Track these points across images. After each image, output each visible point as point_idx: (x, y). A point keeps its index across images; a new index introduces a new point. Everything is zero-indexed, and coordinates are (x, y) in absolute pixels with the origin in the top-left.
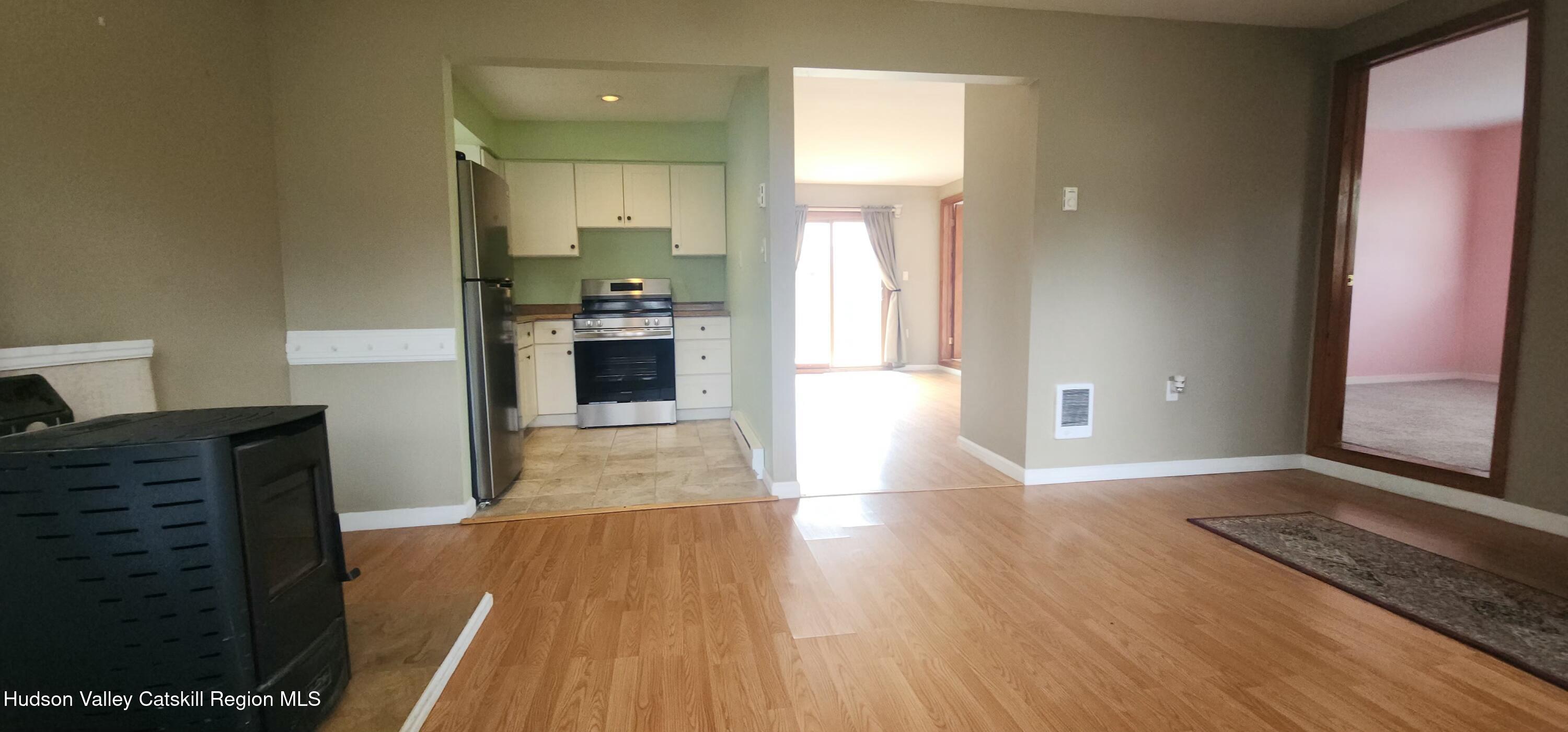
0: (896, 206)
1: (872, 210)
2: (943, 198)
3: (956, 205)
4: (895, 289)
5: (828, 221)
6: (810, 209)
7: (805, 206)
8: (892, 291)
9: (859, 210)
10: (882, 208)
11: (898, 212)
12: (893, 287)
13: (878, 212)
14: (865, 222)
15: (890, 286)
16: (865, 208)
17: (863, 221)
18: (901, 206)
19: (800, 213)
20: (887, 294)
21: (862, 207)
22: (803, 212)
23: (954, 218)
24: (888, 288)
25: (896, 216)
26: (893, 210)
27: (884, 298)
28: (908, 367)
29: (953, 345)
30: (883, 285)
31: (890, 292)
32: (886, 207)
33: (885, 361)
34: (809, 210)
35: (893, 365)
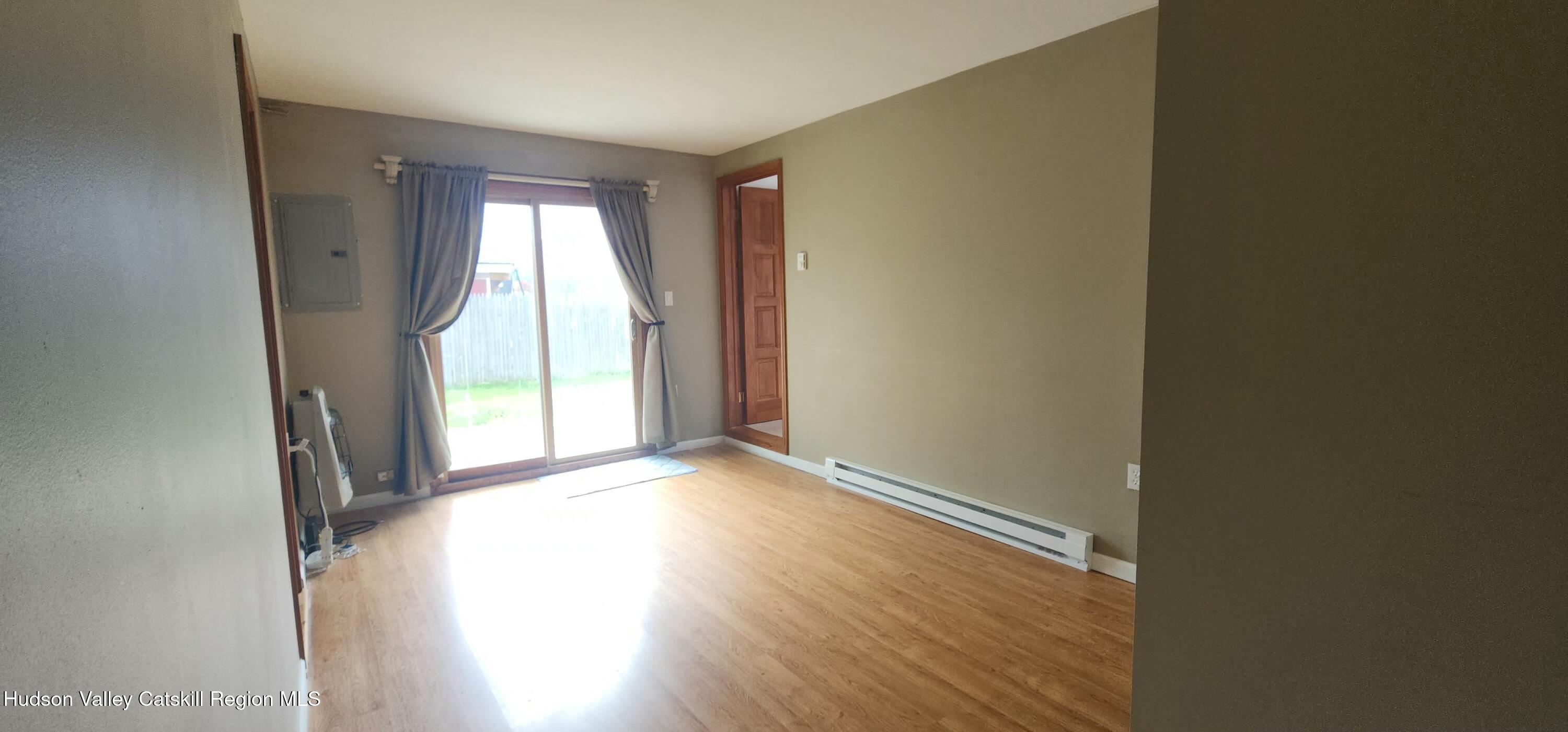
0: (649, 182)
1: (609, 187)
2: (719, 177)
3: (740, 187)
4: (655, 322)
5: (528, 202)
6: (491, 177)
7: (480, 169)
8: (650, 324)
9: (587, 185)
10: (626, 183)
11: (653, 192)
12: (652, 318)
13: (620, 191)
14: (598, 207)
15: (645, 315)
16: (597, 182)
17: (595, 204)
18: (657, 183)
19: (471, 182)
20: (641, 330)
21: (591, 180)
22: (478, 180)
23: (738, 209)
24: (641, 318)
25: (650, 200)
26: (645, 189)
27: (635, 336)
28: (681, 446)
29: (744, 404)
30: (634, 315)
31: (645, 327)
32: (634, 183)
33: (645, 441)
34: (489, 178)
35: (658, 446)
